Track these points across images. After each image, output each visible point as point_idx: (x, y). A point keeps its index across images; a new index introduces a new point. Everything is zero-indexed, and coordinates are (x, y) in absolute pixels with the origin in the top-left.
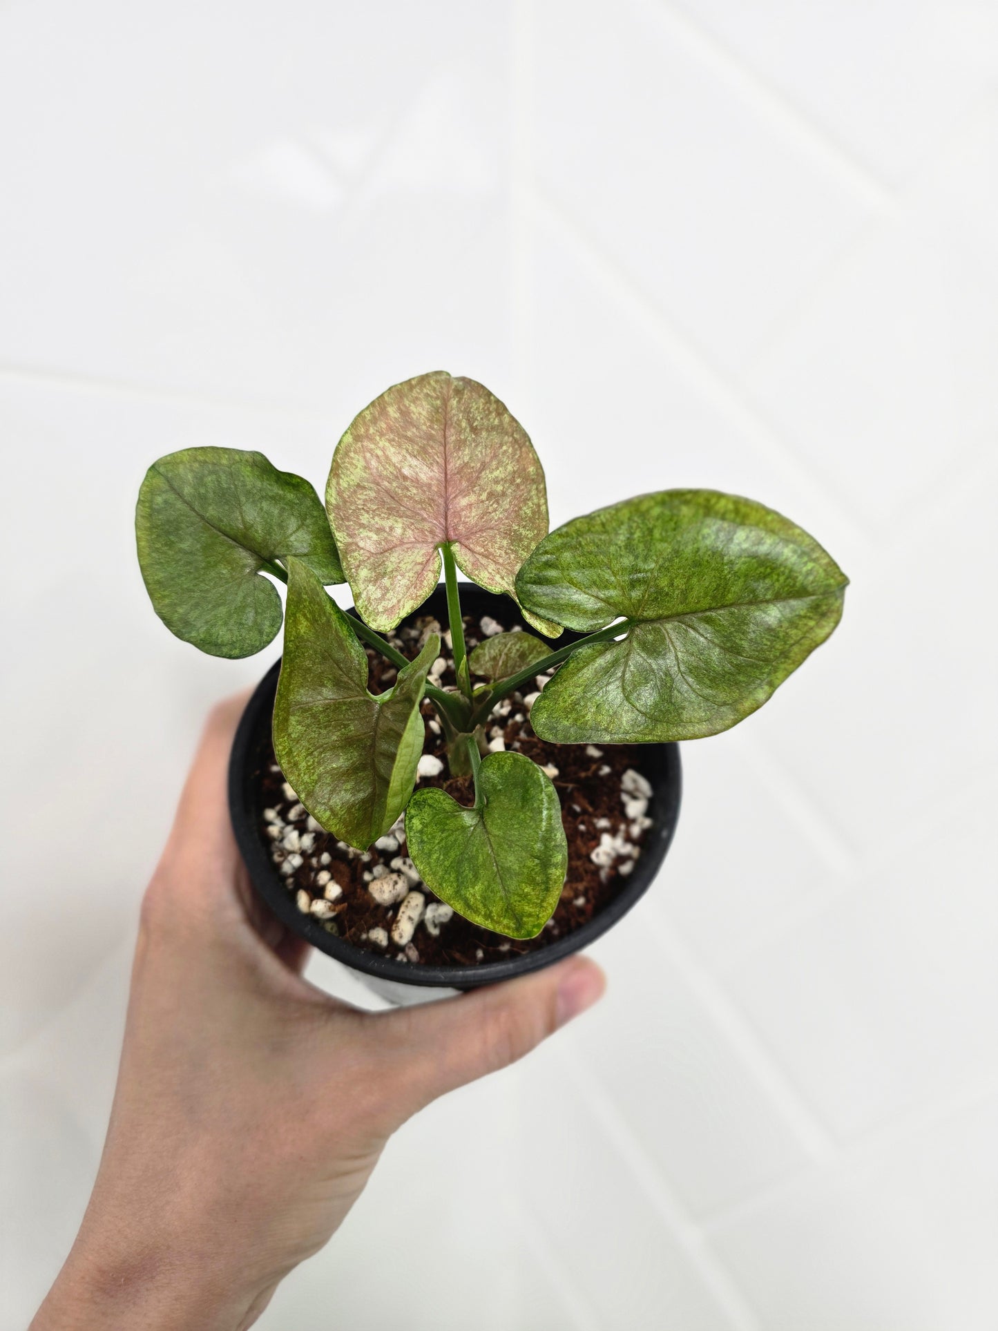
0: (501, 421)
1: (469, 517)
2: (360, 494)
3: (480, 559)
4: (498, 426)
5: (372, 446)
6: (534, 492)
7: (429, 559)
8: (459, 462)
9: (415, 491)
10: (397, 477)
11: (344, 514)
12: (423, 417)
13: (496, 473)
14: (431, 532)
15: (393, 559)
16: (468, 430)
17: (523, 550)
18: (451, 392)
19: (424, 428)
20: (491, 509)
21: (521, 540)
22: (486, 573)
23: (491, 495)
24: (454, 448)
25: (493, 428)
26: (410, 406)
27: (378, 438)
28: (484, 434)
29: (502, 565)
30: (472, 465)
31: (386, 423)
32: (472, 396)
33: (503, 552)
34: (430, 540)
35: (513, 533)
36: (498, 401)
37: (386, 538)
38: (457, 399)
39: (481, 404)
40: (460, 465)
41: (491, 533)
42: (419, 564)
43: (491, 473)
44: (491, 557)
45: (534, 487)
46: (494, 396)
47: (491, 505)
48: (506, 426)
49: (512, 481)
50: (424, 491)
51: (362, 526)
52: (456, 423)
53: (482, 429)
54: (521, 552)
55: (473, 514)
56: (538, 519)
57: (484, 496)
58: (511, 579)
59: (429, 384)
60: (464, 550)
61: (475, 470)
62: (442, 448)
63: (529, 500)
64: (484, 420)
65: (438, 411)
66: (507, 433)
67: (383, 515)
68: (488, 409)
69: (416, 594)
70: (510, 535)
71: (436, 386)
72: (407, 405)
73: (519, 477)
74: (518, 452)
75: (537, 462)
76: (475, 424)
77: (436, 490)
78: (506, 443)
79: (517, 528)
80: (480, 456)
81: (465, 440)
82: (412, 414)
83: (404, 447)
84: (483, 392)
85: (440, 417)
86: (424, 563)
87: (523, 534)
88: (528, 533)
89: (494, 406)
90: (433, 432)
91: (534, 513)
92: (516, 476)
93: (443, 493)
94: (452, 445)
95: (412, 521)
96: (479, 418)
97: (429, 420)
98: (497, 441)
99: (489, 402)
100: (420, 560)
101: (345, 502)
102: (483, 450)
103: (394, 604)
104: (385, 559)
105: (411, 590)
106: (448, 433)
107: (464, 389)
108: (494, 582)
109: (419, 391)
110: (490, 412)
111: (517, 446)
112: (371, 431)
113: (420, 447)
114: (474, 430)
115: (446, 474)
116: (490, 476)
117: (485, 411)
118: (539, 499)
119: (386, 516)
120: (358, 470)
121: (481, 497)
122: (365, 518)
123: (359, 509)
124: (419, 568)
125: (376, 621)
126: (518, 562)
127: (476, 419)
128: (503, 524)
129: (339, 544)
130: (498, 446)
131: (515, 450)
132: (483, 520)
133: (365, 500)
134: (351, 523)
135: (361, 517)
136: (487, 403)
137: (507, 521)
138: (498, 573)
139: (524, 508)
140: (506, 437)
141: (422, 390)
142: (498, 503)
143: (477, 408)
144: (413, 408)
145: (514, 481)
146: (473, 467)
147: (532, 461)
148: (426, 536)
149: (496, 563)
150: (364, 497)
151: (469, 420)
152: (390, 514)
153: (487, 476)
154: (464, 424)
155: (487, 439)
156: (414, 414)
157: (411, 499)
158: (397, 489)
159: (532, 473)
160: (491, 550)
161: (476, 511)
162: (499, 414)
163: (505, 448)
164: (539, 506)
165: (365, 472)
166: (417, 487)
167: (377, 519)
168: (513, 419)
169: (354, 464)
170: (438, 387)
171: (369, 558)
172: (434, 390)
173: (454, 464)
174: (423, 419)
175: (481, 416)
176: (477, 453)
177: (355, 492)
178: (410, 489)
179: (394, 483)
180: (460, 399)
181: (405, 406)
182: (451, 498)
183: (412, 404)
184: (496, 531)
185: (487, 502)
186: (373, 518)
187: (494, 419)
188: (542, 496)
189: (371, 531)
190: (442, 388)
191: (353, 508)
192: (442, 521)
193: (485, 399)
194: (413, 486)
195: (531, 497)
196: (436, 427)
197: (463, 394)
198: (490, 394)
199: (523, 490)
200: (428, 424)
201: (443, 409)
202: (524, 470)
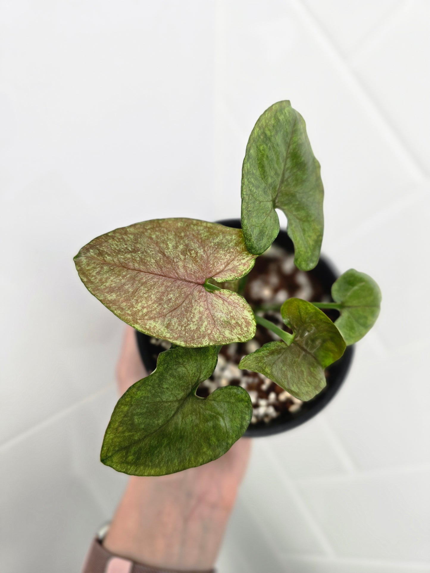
0: (131, 234)
1: (192, 269)
2: (174, 327)
3: (229, 268)
4: (135, 236)
5: (140, 314)
6: (195, 228)
7: (219, 296)
8: (154, 266)
9: (172, 295)
10: (160, 304)
11: (189, 339)
12: (115, 280)
13: (170, 246)
14: (200, 292)
15: (219, 316)
16: (133, 254)
17: (229, 243)
18: (99, 258)
19: (123, 281)
20: (194, 255)
21: (222, 243)
22: (240, 266)
23: (184, 253)
24: (144, 266)
25: (136, 241)
26: (105, 286)
27: (134, 309)
28: (138, 246)
29: (235, 257)
30: (158, 258)
31: (122, 302)
32: (105, 246)
33: (228, 255)
34: (204, 294)
35: (216, 247)
36: (114, 232)
37: (206, 317)
38: (106, 256)
39: (113, 242)
40: (156, 266)
41: (211, 258)
42: (223, 302)
43: (168, 248)
44: (229, 262)
45: (192, 226)
46: (109, 233)
47: (191, 254)
48: (136, 231)
49: (181, 238)
50: (171, 290)
51: (198, 329)
52: (125, 261)
53: (134, 246)
54: (230, 245)
55: (191, 266)
56: (214, 230)
57: (182, 257)
58: (244, 255)
59: (88, 270)
60: (221, 275)
61: (162, 258)
62: (142, 273)
63: (199, 232)
64: (127, 243)
65: (112, 270)
66: (143, 233)
67: (192, 316)
68: (119, 239)
69: (241, 307)
70: (217, 249)
71: (92, 266)
72: (105, 287)
73: (180, 233)
74: (163, 229)
75: (177, 220)
76: (130, 249)
77: (170, 284)
78: (150, 234)
79: (212, 244)
80: (153, 252)
81: (140, 258)
82: (112, 286)
83: (142, 295)
84: (103, 239)
85: (117, 270)
86: (222, 299)
87: (218, 241)
88: (219, 238)
89: (117, 235)
90: (128, 276)
91: (208, 231)
92: (179, 234)
93: (173, 280)
94: (141, 267)
95: (193, 301)
96: (125, 246)
97: (117, 277)
98: (146, 240)
99: (113, 238)
100: (221, 302)
101: (180, 337)
102: (150, 249)
103: (244, 321)
104: (219, 321)
105: (238, 310)
106: (132, 267)
107: (99, 250)
108: (246, 263)
109: (93, 278)
110: (123, 238)
111: (157, 229)
112: (129, 312)
113: (142, 285)
114: (135, 251)
115: (160, 275)
116: (170, 250)
117: (120, 241)
118: (201, 226)
119: (192, 314)
120: (157, 325)
121: (182, 259)
122: (193, 327)
123: (185, 329)
124: (225, 303)
125: (251, 333)
126: (236, 248)
127: (126, 248)
128: (208, 250)
129: (211, 344)
130: (149, 240)
131: (160, 231)
132: (199, 261)
133: (179, 325)
134: (196, 335)
135: (192, 329)
136: (113, 239)
137: (206, 248)
138: (240, 260)
139: (202, 236)
140: (146, 233)
141: (93, 276)
142: (192, 250)
143: (117, 245)
144: (107, 284)
145: (181, 237)
146: (160, 259)
147: (175, 223)
148: (202, 295)
149: (233, 260)
150: (177, 325)
151: (126, 252)
152: (191, 312)
153: (170, 251)
154: (129, 256)
155: (143, 245)
156: (112, 284)
157: (178, 299)
158: (169, 306)
159: (182, 225)
160: (225, 260)
161: (189, 264)
162: (126, 233)
163: (154, 236)
164: (206, 227)
165: (158, 322)
166: (168, 294)
167: (194, 320)
168: (134, 226)
169: (154, 327)
170: (93, 265)
171: (218, 329)
172: (94, 268)
173: (154, 268)
174: (117, 280)
175: (124, 244)
176: (151, 253)
177: (171, 330)
178: (169, 298)
179: (164, 306)
180: (107, 253)
181: (105, 289)
182: (177, 276)
183: (105, 284)
184: (211, 255)
185: (187, 256)
186: (193, 322)
187: (129, 237)
188: (201, 223)
189: (202, 325)
190: (94, 263)
191: (184, 333)
192: (192, 284)
193: (110, 239)
194: (167, 296)
195: (198, 230)
196: (124, 274)
197: (103, 251)
198: (106, 235)
199: (190, 234)
200: (121, 278)
201: (111, 266)
202: (177, 229)
